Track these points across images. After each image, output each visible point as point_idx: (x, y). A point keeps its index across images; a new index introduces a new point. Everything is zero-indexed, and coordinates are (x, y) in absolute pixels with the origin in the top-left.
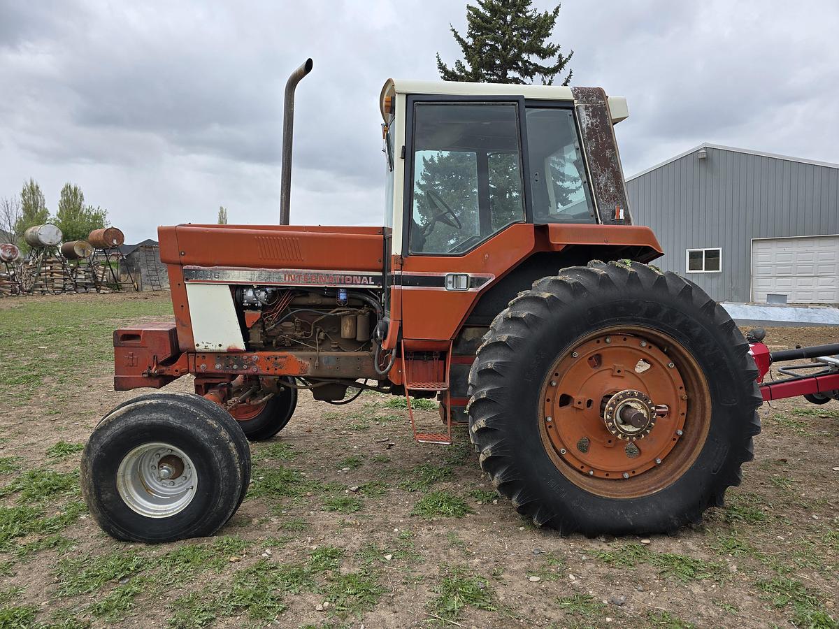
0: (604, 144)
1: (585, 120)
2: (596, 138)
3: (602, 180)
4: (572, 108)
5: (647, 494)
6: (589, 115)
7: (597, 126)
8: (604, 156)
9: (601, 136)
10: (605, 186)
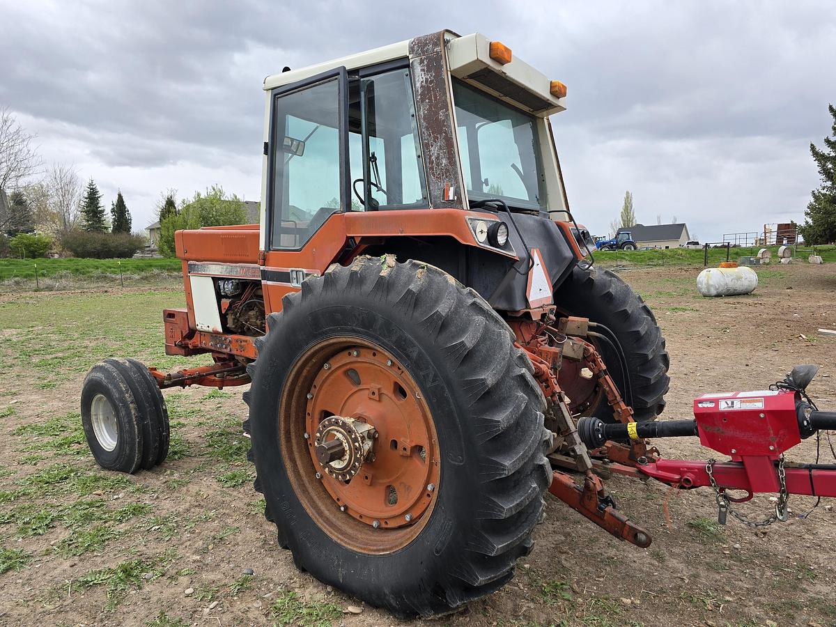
0: (437, 104)
1: (420, 76)
2: (430, 99)
3: (434, 150)
4: (408, 66)
5: (373, 553)
6: (423, 70)
7: (431, 82)
8: (437, 118)
9: (435, 95)
10: (437, 158)
